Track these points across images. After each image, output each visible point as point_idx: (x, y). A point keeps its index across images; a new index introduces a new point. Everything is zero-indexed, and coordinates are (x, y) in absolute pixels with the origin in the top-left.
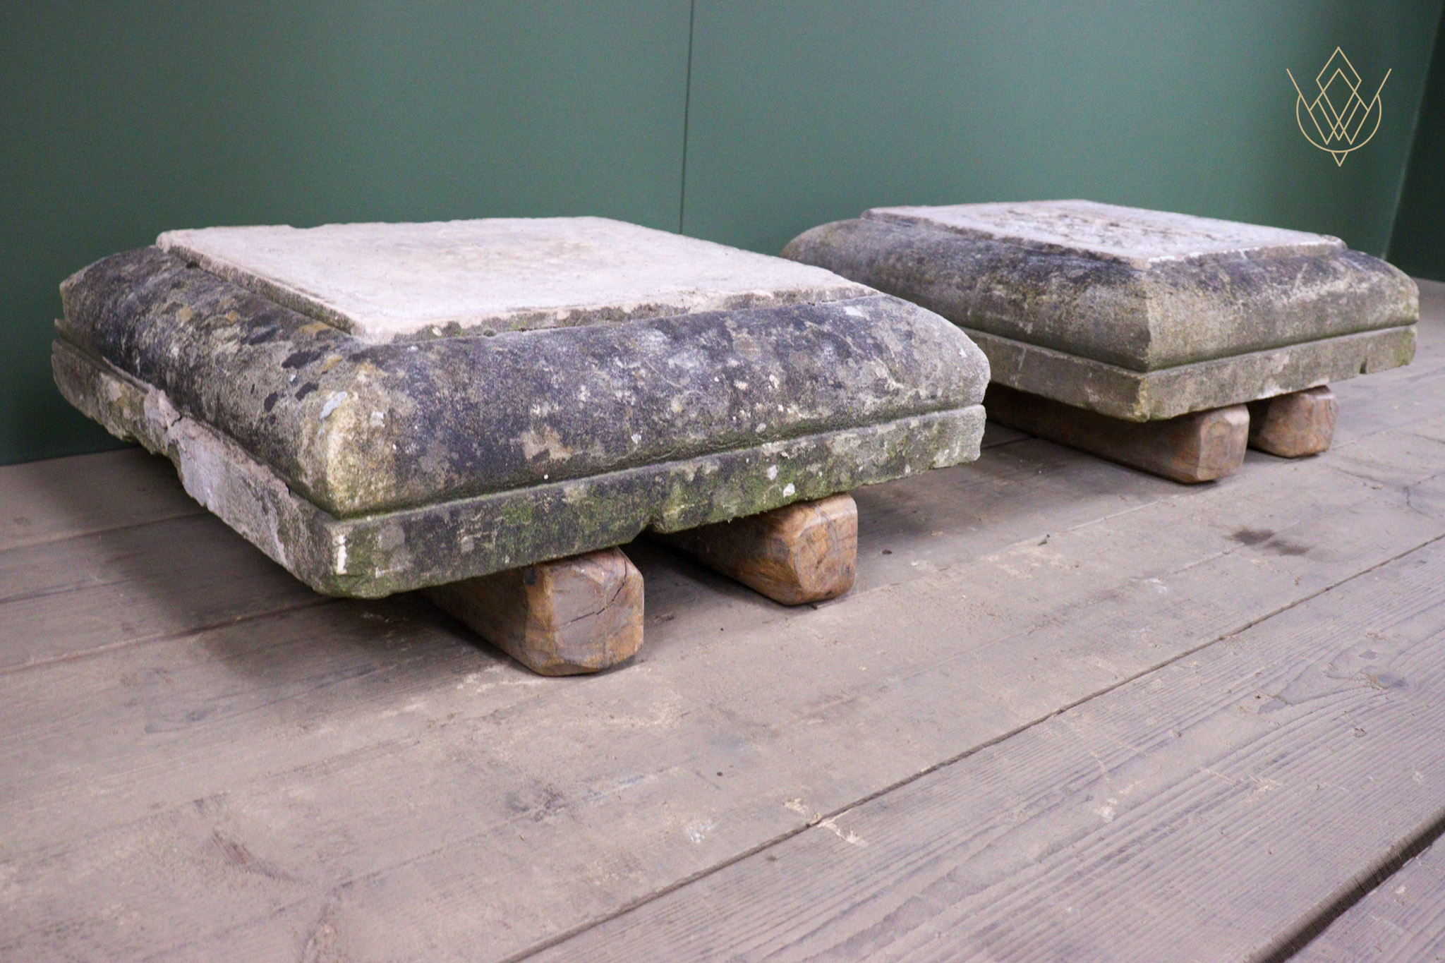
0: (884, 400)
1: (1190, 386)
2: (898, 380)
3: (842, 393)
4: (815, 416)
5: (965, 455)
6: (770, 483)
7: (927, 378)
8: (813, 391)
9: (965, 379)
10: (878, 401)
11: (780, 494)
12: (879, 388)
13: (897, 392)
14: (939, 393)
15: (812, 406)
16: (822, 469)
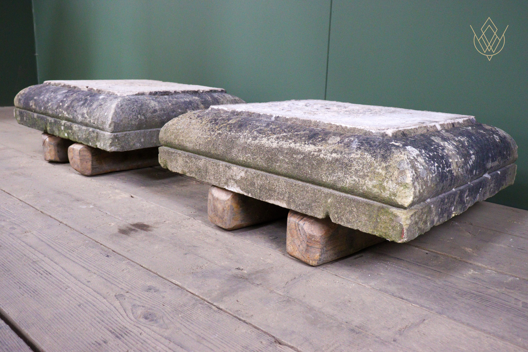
0: (83, 119)
1: (180, 161)
2: (87, 115)
3: (75, 113)
4: (69, 117)
5: (105, 147)
6: (62, 131)
7: (94, 117)
8: (70, 110)
9: (102, 122)
10: (82, 119)
11: (64, 135)
12: (83, 115)
13: (86, 118)
14: (96, 123)
15: (68, 114)
16: (71, 132)
